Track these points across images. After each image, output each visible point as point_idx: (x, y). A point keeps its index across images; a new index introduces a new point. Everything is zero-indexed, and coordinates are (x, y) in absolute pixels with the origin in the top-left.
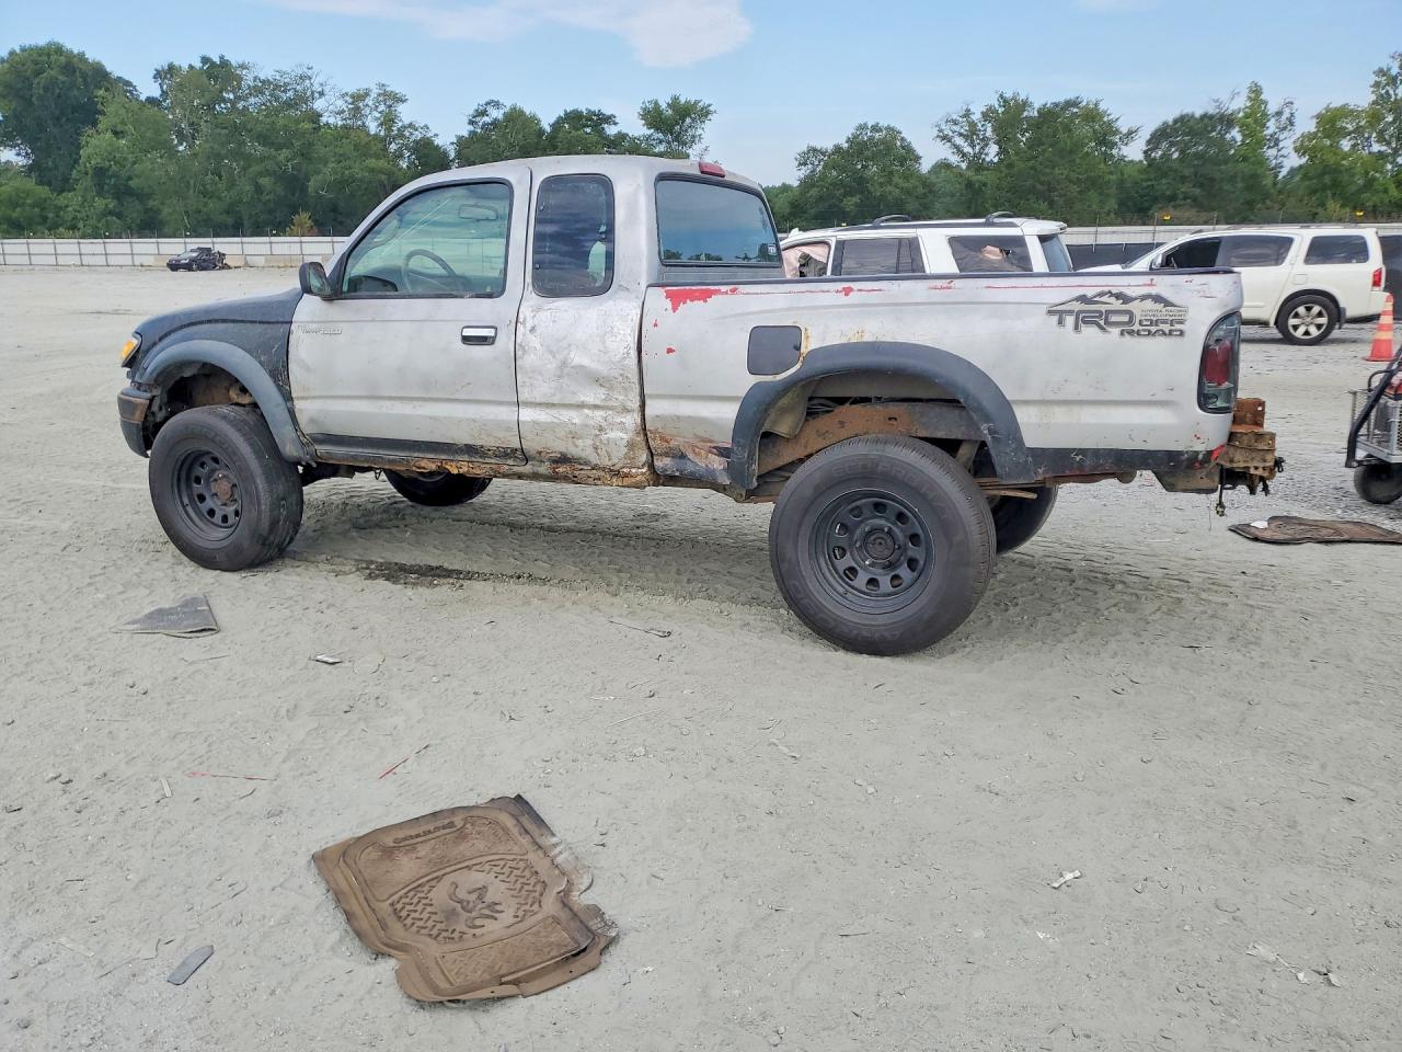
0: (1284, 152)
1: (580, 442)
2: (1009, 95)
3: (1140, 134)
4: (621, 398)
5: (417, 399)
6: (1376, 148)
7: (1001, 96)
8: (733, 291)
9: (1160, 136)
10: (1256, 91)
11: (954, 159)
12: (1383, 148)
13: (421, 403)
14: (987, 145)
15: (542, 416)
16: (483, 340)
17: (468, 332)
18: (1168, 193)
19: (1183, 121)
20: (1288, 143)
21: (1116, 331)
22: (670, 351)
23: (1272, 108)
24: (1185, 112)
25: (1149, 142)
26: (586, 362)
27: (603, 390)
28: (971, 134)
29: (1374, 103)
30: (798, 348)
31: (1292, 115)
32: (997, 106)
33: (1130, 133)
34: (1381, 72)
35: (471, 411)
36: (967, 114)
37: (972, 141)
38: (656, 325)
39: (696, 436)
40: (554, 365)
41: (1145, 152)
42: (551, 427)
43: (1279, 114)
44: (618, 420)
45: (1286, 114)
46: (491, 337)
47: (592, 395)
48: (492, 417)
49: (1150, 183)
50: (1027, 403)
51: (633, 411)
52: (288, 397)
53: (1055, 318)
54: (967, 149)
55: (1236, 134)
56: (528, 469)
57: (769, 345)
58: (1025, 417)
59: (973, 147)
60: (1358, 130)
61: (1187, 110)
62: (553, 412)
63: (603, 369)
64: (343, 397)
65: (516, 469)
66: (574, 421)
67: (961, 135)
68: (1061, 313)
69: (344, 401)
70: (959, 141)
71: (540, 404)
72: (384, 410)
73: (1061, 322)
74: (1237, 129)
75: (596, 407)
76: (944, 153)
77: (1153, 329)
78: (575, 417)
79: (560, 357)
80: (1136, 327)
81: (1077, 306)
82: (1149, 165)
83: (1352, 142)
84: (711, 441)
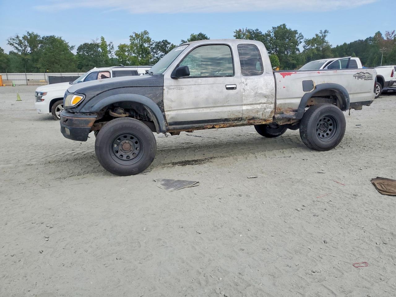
0: (112, 55)
1: (259, 113)
2: (30, 32)
3: (75, 47)
4: (271, 100)
5: (212, 107)
6: (133, 55)
7: (28, 32)
8: (296, 73)
9: (80, 49)
10: (103, 39)
11: (16, 51)
12: (135, 55)
13: (212, 108)
14: (26, 47)
15: (249, 107)
16: (232, 88)
17: (227, 86)
18: (86, 64)
19: (86, 45)
20: (113, 52)
21: (363, 79)
22: (284, 87)
23: (108, 43)
24: (86, 43)
25: (78, 50)
26: (262, 92)
27: (266, 99)
28: (20, 43)
29: (131, 44)
30: (313, 85)
31: (113, 45)
32: (27, 36)
33: (72, 47)
34: (131, 36)
35: (228, 109)
36: (18, 37)
37: (21, 46)
38: (280, 81)
39: (288, 108)
40: (254, 93)
41: (77, 53)
42: (251, 110)
43: (110, 45)
44: (269, 106)
45: (111, 45)
46: (235, 87)
47: (264, 100)
48: (235, 110)
49: (80, 61)
50: (351, 94)
51: (273, 103)
52: (163, 111)
53: (355, 77)
54: (20, 48)
55: (100, 49)
56: (241, 123)
57: (307, 85)
58: (351, 96)
59: (22, 48)
60: (129, 51)
61: (87, 42)
62: (252, 106)
63: (267, 93)
64: (185, 109)
65: (237, 124)
66: (258, 108)
67: (16, 43)
68: (356, 76)
69: (186, 110)
70: (17, 46)
71: (249, 104)
72: (200, 112)
73: (356, 78)
74: (100, 48)
75: (264, 103)
76: (12, 49)
77: (368, 79)
78: (259, 107)
79: (255, 91)
80: (366, 78)
81: (357, 75)
82: (79, 56)
83: (128, 53)
84: (291, 108)
